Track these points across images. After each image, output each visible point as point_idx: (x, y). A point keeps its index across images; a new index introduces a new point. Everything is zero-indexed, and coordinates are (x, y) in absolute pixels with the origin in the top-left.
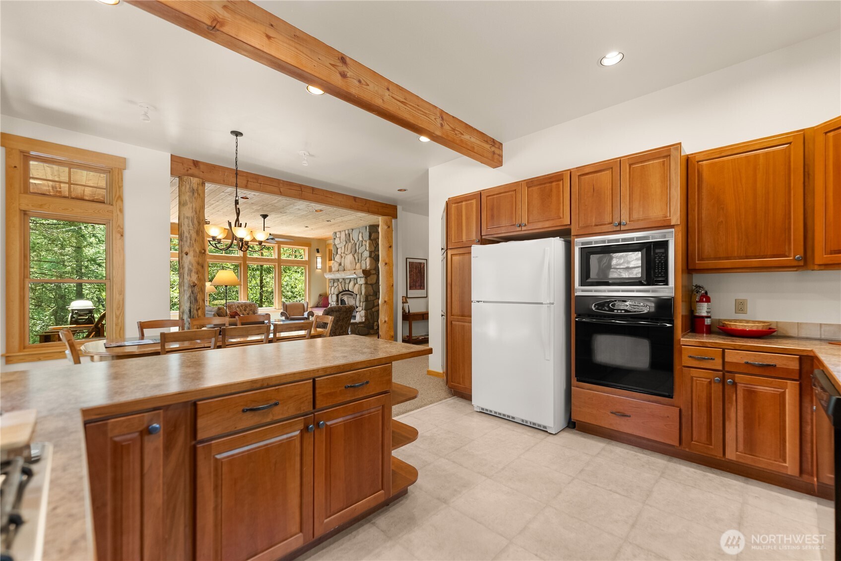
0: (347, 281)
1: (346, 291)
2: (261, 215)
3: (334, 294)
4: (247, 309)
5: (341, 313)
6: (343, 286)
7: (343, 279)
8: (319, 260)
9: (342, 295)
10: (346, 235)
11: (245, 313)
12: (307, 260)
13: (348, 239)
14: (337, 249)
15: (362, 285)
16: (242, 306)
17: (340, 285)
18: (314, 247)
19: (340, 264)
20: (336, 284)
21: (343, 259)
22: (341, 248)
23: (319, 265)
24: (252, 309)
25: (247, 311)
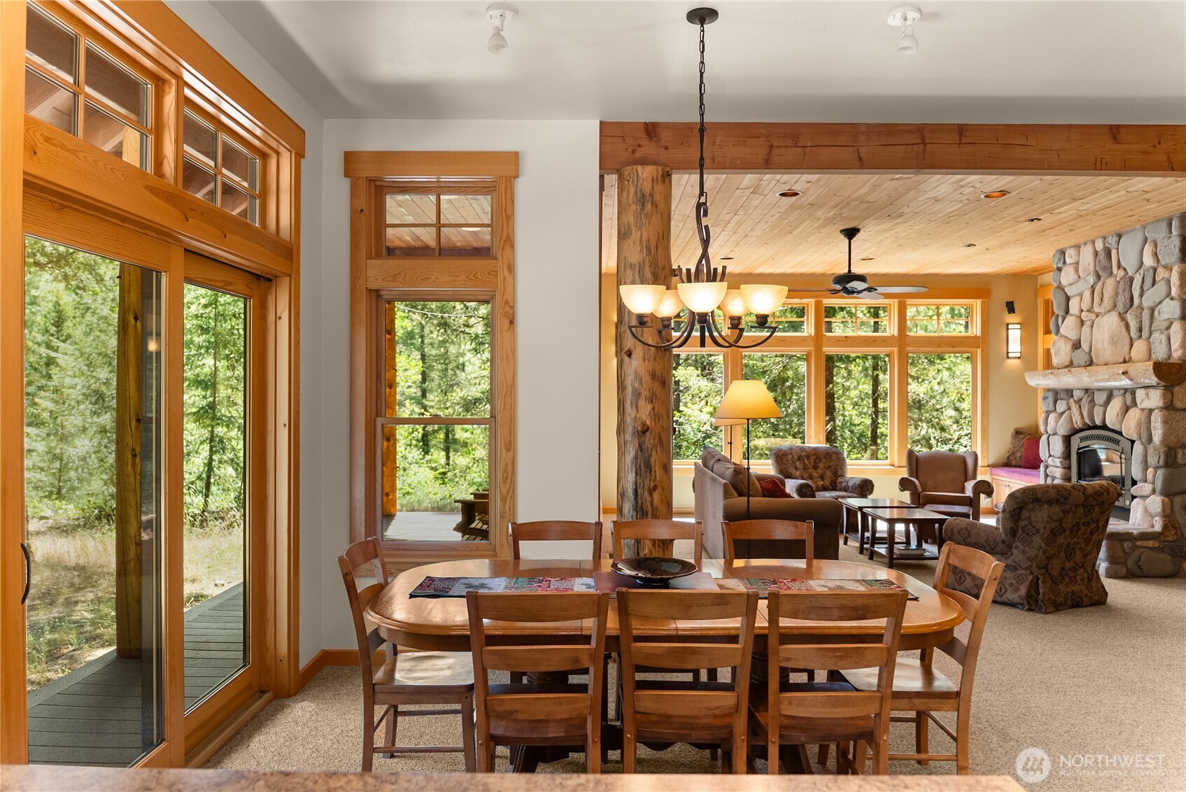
0: (1100, 398)
1: (1096, 427)
2: (841, 231)
3: (1055, 434)
4: (821, 465)
5: (1067, 507)
6: (1085, 413)
7: (1087, 390)
8: (1015, 334)
9: (1082, 439)
10: (1096, 253)
11: (815, 474)
12: (979, 334)
13: (1104, 268)
14: (1068, 299)
15: (1151, 410)
16: (808, 457)
17: (1074, 408)
18: (1000, 296)
19: (1077, 345)
20: (1061, 406)
21: (1086, 329)
22: (1081, 295)
23: (1015, 347)
24: (831, 464)
25: (819, 470)
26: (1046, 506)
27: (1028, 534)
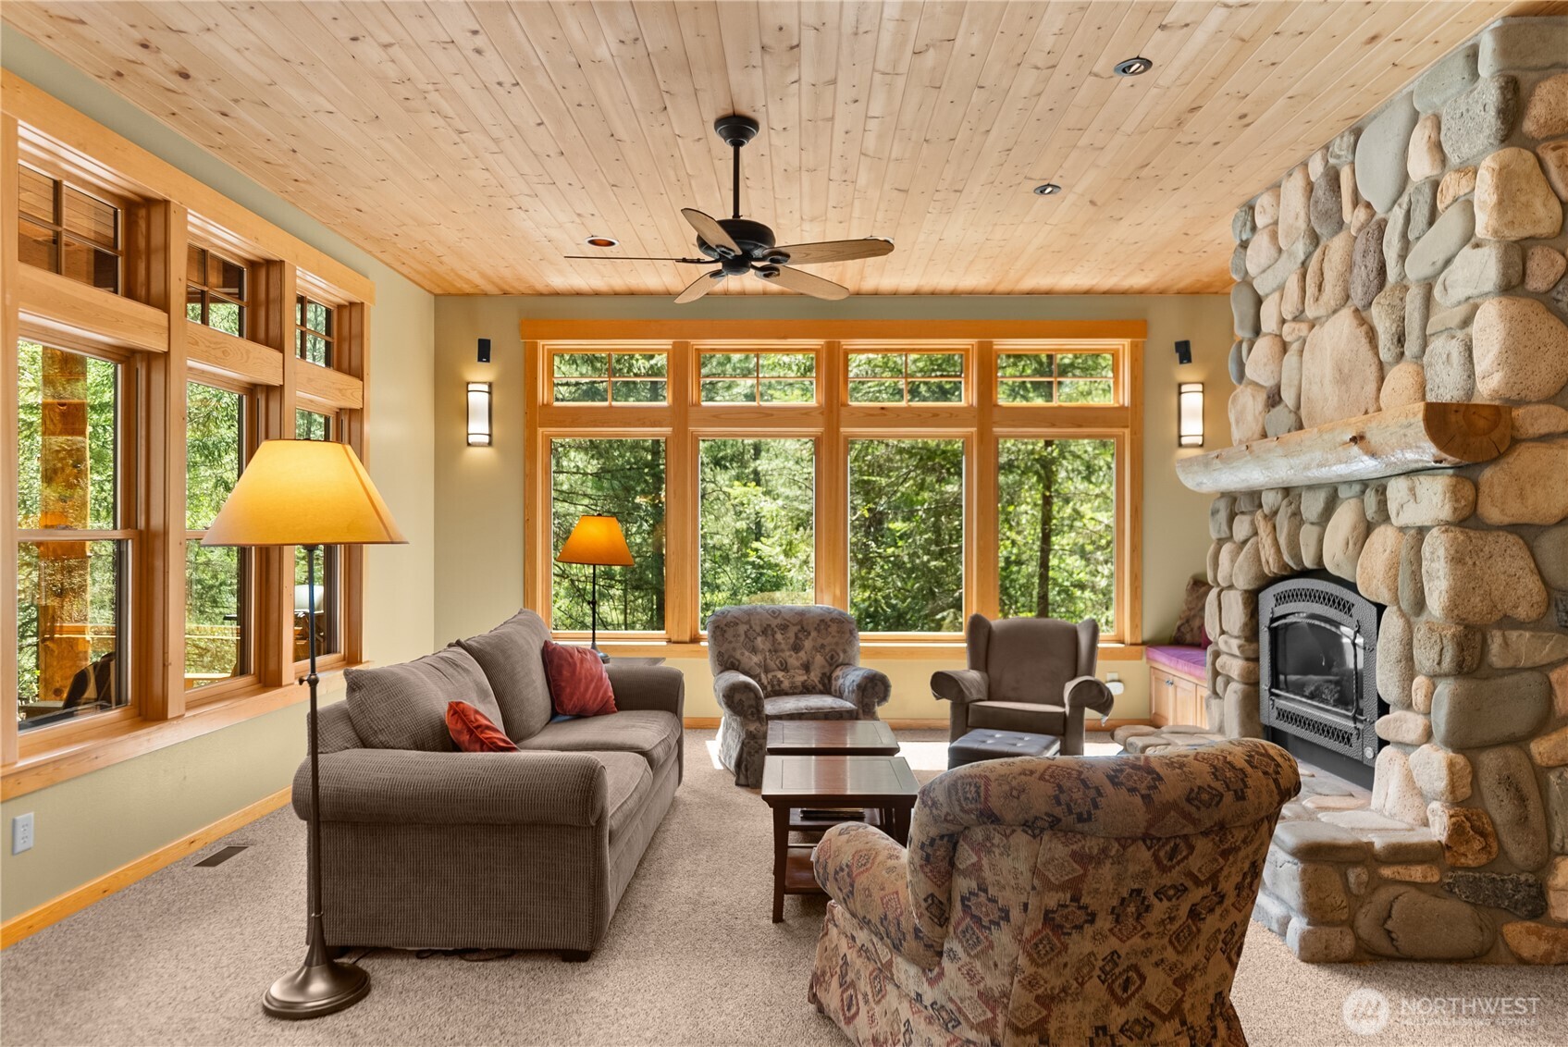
0: (1312, 506)
1: (1305, 573)
3: (1231, 587)
4: (808, 644)
6: (1282, 541)
7: (1287, 491)
8: (1193, 400)
9: (1281, 599)
10: (1310, 187)
12: (1127, 402)
13: (1326, 215)
14: (1259, 301)
15: (1422, 531)
16: (784, 628)
17: (1263, 529)
18: (1167, 331)
19: (1274, 399)
20: (1241, 528)
21: (1291, 358)
22: (1281, 288)
23: (1192, 428)
24: (825, 642)
25: (802, 654)
26: (1021, 838)
27: (978, 920)
